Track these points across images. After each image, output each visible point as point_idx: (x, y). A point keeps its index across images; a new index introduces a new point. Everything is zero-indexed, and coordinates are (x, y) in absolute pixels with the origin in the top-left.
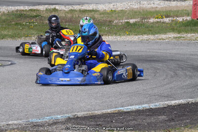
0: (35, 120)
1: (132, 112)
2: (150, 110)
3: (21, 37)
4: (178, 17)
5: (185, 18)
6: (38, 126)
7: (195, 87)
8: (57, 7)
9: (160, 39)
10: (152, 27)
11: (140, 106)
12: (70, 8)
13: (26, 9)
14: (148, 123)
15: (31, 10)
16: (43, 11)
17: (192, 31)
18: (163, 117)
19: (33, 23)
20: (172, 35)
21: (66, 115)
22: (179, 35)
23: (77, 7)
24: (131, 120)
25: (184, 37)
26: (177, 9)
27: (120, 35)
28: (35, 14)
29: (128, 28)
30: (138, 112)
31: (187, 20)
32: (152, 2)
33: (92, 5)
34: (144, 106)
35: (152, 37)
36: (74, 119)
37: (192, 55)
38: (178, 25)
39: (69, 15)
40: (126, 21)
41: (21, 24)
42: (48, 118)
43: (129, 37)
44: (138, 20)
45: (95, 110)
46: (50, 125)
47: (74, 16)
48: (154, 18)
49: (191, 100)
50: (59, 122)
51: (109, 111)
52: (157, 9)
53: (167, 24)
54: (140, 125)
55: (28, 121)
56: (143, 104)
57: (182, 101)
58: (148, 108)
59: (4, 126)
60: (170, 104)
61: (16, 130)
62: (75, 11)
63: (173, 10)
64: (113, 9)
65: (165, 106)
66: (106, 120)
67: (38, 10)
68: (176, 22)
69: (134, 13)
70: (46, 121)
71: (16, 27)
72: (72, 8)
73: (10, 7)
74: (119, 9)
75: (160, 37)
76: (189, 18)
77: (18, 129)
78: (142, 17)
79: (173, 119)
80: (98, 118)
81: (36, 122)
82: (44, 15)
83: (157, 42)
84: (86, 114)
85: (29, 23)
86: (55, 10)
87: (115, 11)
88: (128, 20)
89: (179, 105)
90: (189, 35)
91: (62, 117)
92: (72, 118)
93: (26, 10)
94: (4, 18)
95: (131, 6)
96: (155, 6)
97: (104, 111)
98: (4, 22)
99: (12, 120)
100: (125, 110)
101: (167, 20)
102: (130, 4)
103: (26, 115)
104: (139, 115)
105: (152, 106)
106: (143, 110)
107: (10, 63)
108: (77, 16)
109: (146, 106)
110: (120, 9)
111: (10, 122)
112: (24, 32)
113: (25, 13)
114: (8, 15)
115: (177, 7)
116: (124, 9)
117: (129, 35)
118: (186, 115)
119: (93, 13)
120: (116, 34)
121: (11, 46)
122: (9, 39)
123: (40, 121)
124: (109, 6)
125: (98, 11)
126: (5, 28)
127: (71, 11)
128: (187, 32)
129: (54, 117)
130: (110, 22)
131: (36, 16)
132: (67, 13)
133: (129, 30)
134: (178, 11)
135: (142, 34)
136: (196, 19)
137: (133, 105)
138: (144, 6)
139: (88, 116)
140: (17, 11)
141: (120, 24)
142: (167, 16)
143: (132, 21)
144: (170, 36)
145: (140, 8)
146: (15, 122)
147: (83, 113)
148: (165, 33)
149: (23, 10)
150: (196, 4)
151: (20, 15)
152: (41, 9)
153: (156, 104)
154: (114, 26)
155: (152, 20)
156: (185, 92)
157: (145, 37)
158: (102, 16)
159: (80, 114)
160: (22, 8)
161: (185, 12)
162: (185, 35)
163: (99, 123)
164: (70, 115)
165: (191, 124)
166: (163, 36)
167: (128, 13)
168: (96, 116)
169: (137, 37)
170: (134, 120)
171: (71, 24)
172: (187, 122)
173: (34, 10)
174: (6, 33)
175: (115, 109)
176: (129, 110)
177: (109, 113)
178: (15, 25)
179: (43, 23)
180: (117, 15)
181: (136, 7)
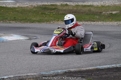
0: (44, 73)
2: (117, 68)
3: (44, 22)
8: (68, 3)
11: (110, 66)
14: (114, 76)
15: (52, 5)
16: (59, 6)
19: (52, 13)
21: (63, 70)
24: (104, 74)
27: (106, 21)
28: (54, 7)
29: (111, 16)
30: (109, 69)
33: (90, 2)
34: (113, 65)
39: (75, 9)
40: (110, 12)
41: (45, 14)
42: (52, 72)
43: (111, 22)
44: (118, 12)
45: (83, 68)
46: (53, 76)
47: (78, 9)
50: (59, 75)
51: (91, 68)
54: (108, 77)
55: (40, 74)
56: (113, 64)
58: (115, 67)
59: (24, 76)
61: (32, 79)
62: (79, 6)
66: (88, 74)
67: (56, 5)
70: (51, 74)
72: (77, 4)
77: (33, 78)
81: (45, 75)
82: (60, 8)
84: (76, 70)
85: (50, 13)
86: (67, 5)
87: (104, 6)
88: (112, 12)
91: (61, 71)
92: (67, 72)
93: (49, 5)
94: (34, 9)
95: (115, 3)
97: (88, 68)
98: (34, 12)
99: (31, 73)
100: (101, 68)
102: (114, 2)
103: (40, 70)
104: (109, 71)
105: (118, 66)
106: (112, 68)
107: (35, 37)
108: (80, 9)
109: (114, 66)
110: (107, 5)
111: (29, 74)
112: (46, 18)
113: (48, 7)
114: (37, 8)
116: (110, 5)
117: (111, 21)
119: (90, 7)
120: (103, 21)
121: (37, 27)
123: (47, 73)
124: (101, 3)
125: (94, 6)
126: (35, 16)
129: (56, 71)
130: (100, 13)
131: (54, 9)
132: (74, 7)
133: (112, 18)
137: (106, 65)
139: (77, 71)
141: (107, 14)
143: (114, 12)
145: (120, 4)
146: (32, 74)
147: (74, 69)
149: (47, 5)
151: (45, 8)
152: (58, 5)
154: (102, 15)
158: (96, 9)
159: (72, 70)
160: (46, 4)
163: (83, 76)
164: (66, 70)
167: (112, 8)
168: (82, 71)
169: (116, 22)
170: (106, 74)
173: (54, 5)
174: (35, 19)
175: (94, 67)
176: (104, 68)
177: (90, 70)
178: (41, 14)
179: (58, 13)
180: (105, 9)
181: (117, 4)
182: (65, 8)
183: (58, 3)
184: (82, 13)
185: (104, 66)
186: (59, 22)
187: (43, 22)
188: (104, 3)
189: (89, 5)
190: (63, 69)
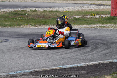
0: (12, 73)
1: (67, 68)
2: (78, 67)
4: (103, 15)
5: (107, 16)
6: (13, 76)
7: (105, 54)
8: (37, 9)
9: (92, 27)
10: (88, 20)
11: (72, 65)
12: (44, 9)
13: (19, 10)
15: (22, 11)
16: (29, 11)
17: (110, 23)
18: (84, 72)
19: (22, 18)
20: (99, 25)
22: (102, 25)
23: (47, 9)
24: (66, 73)
25: (105, 26)
26: (103, 11)
28: (24, 13)
30: (71, 69)
31: (108, 16)
32: (90, 6)
33: (56, 8)
34: (74, 65)
35: (87, 26)
36: (34, 72)
37: (108, 36)
38: (102, 20)
39: (43, 14)
40: (74, 17)
41: (15, 19)
42: (19, 72)
43: (75, 26)
44: (81, 16)
45: (47, 67)
46: (20, 76)
47: (46, 14)
48: (90, 15)
49: (101, 62)
50: (25, 74)
51: (54, 68)
52: (92, 10)
53: (97, 19)
57: (96, 63)
58: (76, 66)
60: (89, 64)
62: (46, 11)
63: (101, 11)
64: (67, 10)
65: (86, 65)
67: (26, 11)
68: (102, 18)
69: (79, 13)
70: (18, 74)
71: (12, 20)
72: (45, 10)
73: (11, 9)
74: (71, 10)
75: (92, 26)
76: (109, 16)
78: (83, 15)
79: (89, 73)
80: (47, 72)
81: (12, 74)
82: (29, 14)
83: (90, 29)
85: (20, 18)
86: (35, 11)
87: (68, 11)
89: (94, 65)
90: (108, 25)
91: (27, 71)
92: (33, 72)
94: (6, 15)
96: (91, 9)
97: (52, 68)
98: (6, 17)
100: (63, 68)
101: (97, 17)
102: (77, 7)
103: (8, 70)
104: (71, 70)
105: (79, 65)
106: (73, 68)
107: (6, 40)
109: (75, 65)
112: (17, 23)
114: (9, 13)
115: (104, 9)
116: (74, 10)
118: (97, 71)
119: (56, 12)
121: (8, 31)
122: (8, 27)
123: (14, 73)
125: (59, 11)
126: (6, 21)
127: (44, 11)
128: (107, 23)
129: (23, 71)
131: (24, 14)
132: (42, 12)
133: (75, 22)
134: (104, 12)
135: (82, 25)
136: (113, 16)
137: (69, 65)
138: (85, 9)
139: (42, 71)
140: (14, 11)
141: (71, 18)
142: (97, 15)
143: (77, 17)
144: (97, 26)
145: (83, 10)
146: (1, 74)
147: (39, 69)
148: (95, 24)
149: (17, 11)
150: (113, 8)
151: (15, 13)
153: (81, 64)
155: (88, 17)
156: (99, 57)
157: (84, 26)
158: (61, 14)
159: (37, 70)
160: (17, 9)
161: (107, 12)
162: (106, 25)
164: (32, 70)
165: (98, 75)
166: (94, 26)
167: (76, 13)
168: (46, 71)
169: (79, 26)
170: (68, 73)
171: (43, 18)
172: (97, 75)
173: (24, 11)
174: (6, 24)
175: (58, 67)
176: (66, 68)
177: (54, 69)
178: (12, 19)
179: (28, 18)
180: (69, 14)
181: (81, 9)
182: (33, 13)
183: (28, 9)
184: (49, 18)
185: (66, 66)
186: (28, 26)
187: (14, 26)
188: (68, 8)
189: (56, 10)
190: (29, 69)
